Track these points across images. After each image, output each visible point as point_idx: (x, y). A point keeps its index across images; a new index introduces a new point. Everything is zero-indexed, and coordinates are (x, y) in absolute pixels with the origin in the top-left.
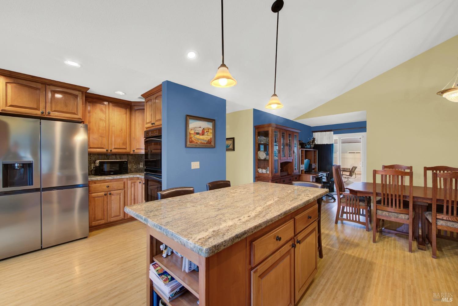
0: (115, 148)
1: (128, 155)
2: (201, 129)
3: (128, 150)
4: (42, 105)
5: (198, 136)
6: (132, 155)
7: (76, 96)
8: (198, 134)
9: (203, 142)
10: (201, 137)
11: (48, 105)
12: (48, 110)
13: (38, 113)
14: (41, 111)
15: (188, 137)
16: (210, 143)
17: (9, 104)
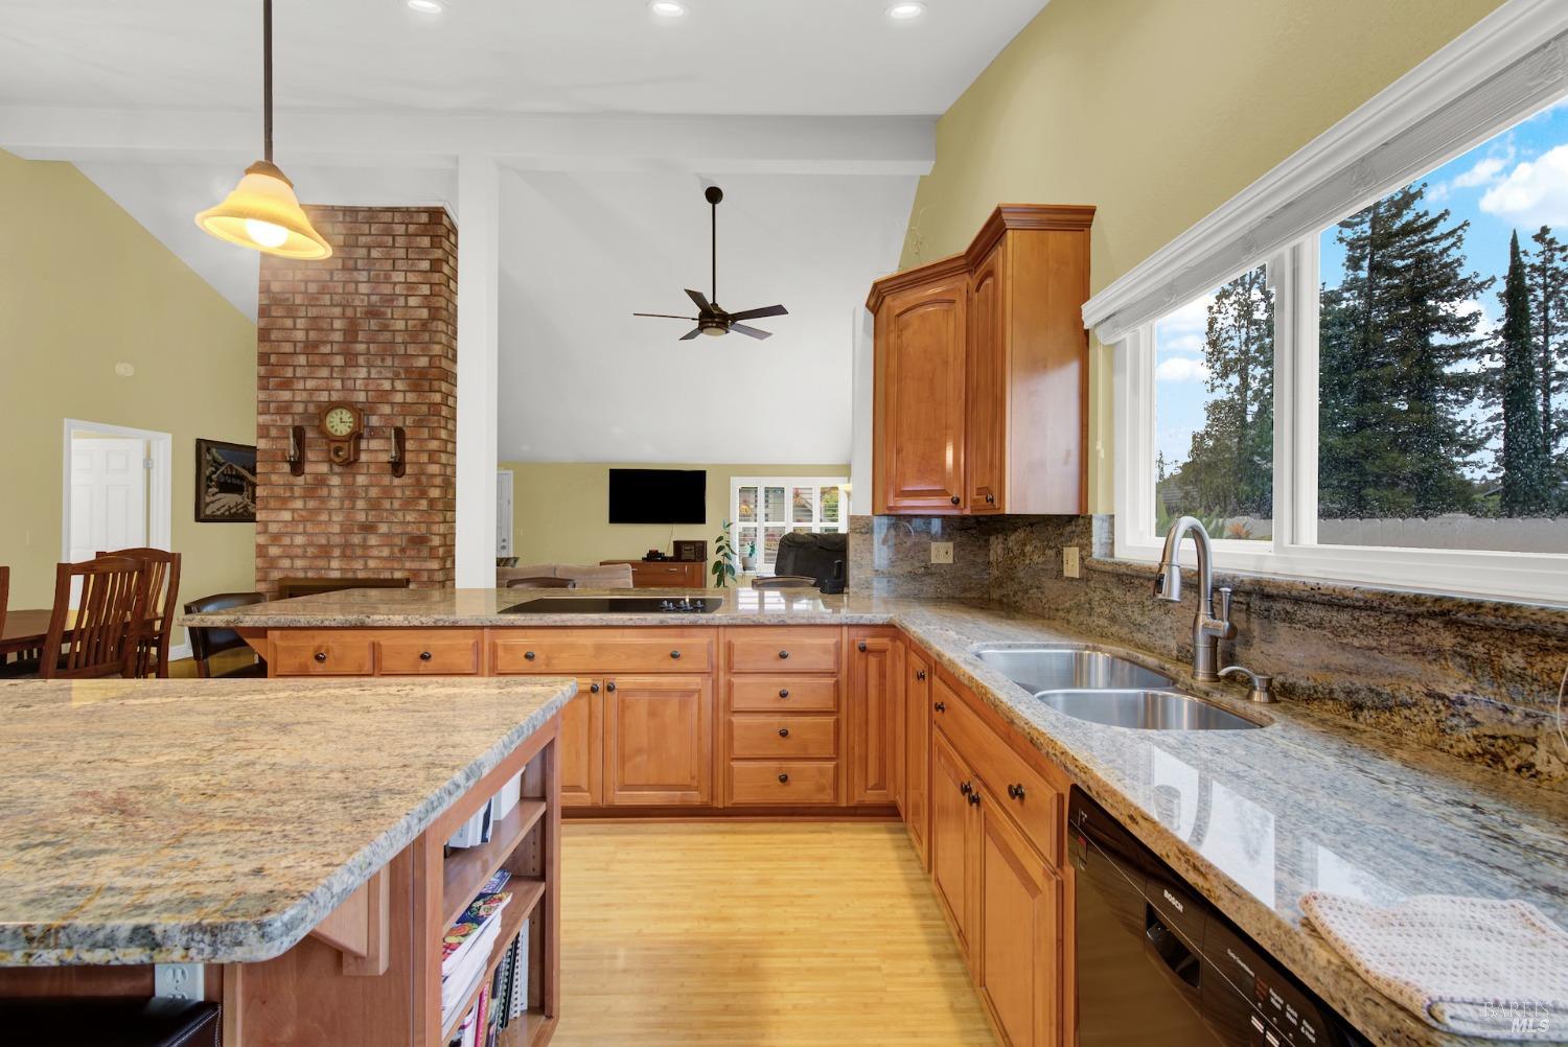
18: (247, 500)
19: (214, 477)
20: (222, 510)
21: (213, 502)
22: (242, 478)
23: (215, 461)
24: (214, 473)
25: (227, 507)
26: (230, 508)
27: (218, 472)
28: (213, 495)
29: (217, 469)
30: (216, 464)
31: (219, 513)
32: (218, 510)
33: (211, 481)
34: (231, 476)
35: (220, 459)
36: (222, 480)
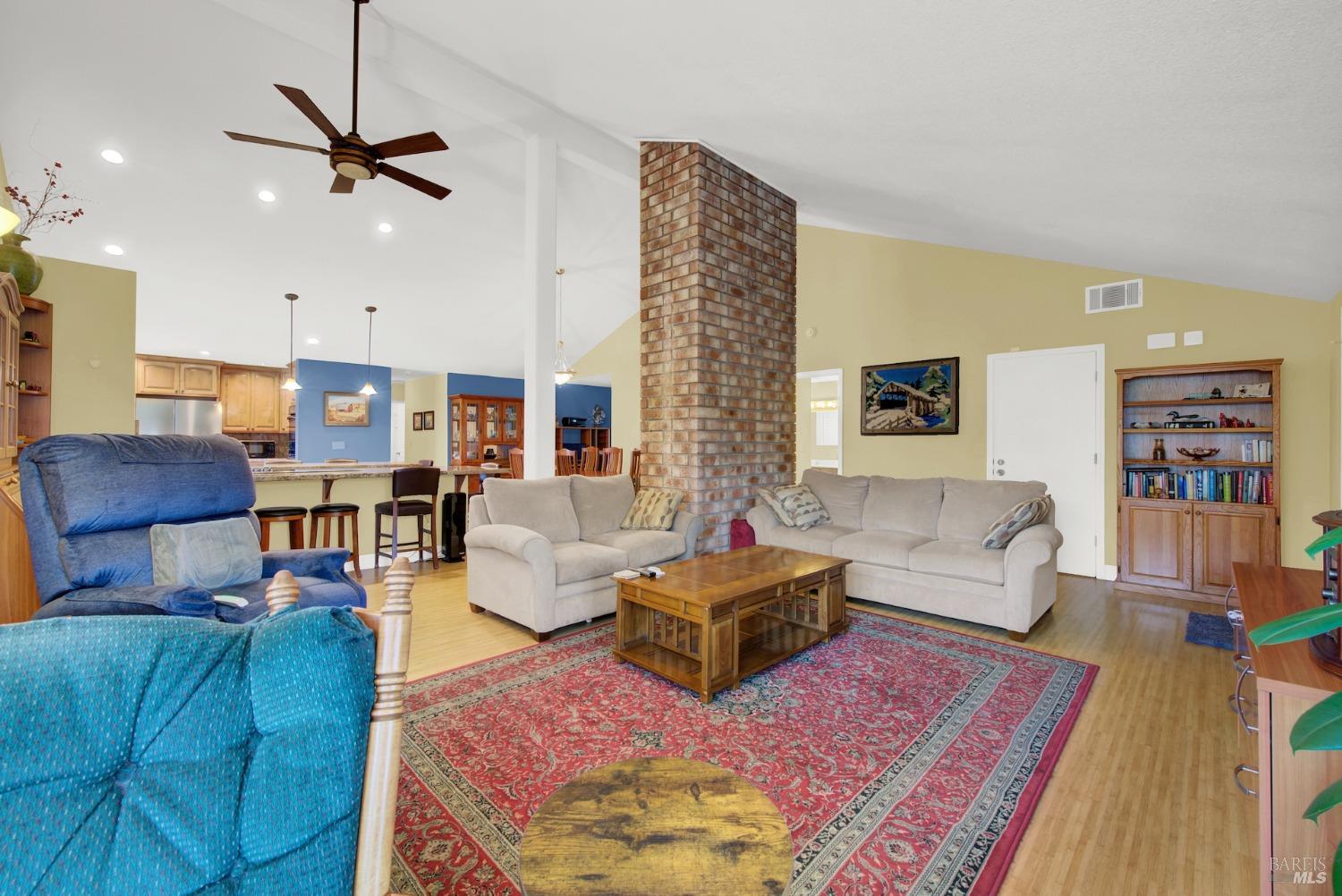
0: (258, 427)
1: (279, 434)
2: (349, 405)
3: (276, 429)
4: (176, 384)
5: (342, 414)
6: (282, 434)
7: (211, 372)
8: (341, 411)
9: (350, 420)
10: (348, 414)
11: (182, 383)
12: (182, 389)
13: (172, 392)
14: (176, 389)
15: (327, 414)
16: (362, 420)
17: (147, 385)
18: (910, 414)
19: (875, 396)
20: (883, 425)
21: (875, 418)
22: (905, 393)
23: (876, 383)
24: (876, 393)
25: (888, 422)
26: (891, 423)
27: (879, 392)
28: (875, 412)
29: (878, 389)
30: (878, 385)
31: (879, 427)
32: (879, 425)
33: (873, 400)
34: (893, 393)
35: (881, 380)
36: (883, 398)
